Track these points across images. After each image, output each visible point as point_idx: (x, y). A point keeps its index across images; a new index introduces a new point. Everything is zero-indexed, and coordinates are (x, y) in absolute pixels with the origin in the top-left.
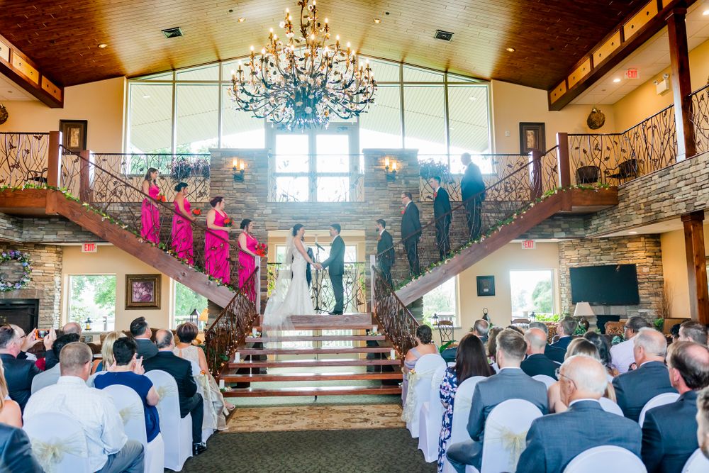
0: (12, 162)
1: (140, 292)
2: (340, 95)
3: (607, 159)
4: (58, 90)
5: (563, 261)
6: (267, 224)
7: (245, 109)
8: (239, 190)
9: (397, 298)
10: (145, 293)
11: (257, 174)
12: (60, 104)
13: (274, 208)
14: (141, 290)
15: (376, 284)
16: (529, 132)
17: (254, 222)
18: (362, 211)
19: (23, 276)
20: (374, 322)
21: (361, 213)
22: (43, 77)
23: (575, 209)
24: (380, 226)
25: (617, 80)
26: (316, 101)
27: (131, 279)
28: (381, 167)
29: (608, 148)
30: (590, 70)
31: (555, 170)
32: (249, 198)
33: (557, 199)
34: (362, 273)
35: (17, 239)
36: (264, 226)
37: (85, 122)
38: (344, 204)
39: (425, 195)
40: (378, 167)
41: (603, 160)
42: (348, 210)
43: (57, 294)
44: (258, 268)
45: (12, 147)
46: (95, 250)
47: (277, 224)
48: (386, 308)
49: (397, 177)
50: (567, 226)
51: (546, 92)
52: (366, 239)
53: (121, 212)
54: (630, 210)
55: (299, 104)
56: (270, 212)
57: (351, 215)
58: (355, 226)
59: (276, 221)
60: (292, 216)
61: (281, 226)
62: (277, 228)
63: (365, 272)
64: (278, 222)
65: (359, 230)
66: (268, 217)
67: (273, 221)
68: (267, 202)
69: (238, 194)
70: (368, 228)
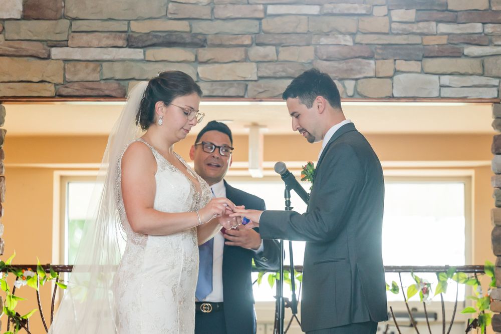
18: (481, 4)
21: (474, 15)
57: (422, 27)
58: (445, 80)
59: (42, 57)
60: (126, 29)
61: (67, 76)
62: (50, 90)
63: (490, 314)
64: (53, 57)
65: (464, 99)
66: (5, 35)
67: (30, 53)
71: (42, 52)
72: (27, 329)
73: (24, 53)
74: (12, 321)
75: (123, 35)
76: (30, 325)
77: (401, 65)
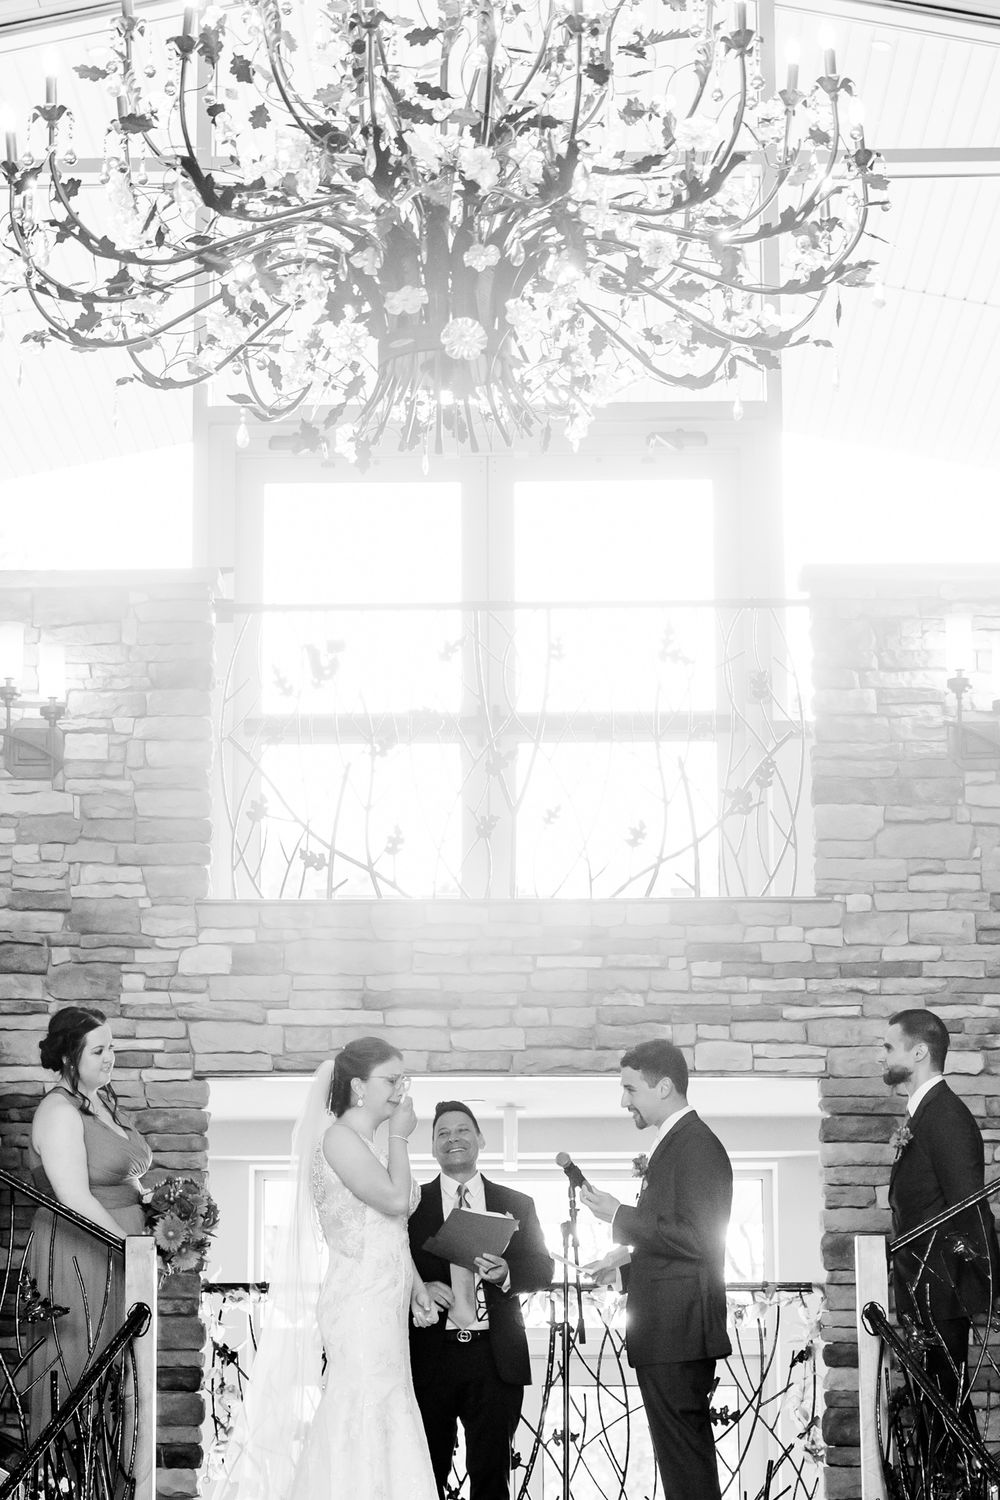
2: (658, 246)
6: (203, 1035)
7: (79, 336)
8: (26, 828)
11: (141, 728)
13: (248, 936)
15: (894, 1423)
17: (122, 1026)
18: (803, 954)
21: (794, 968)
24: (914, 1055)
26: (508, 278)
28: (920, 680)
32: (90, 873)
34: (802, 1356)
36: (184, 1049)
40: (902, 680)
42: (711, 952)
44: (141, 1313)
47: (268, 1039)
52: (829, 1136)
55: (407, 300)
56: (219, 960)
57: (729, 983)
58: (760, 1049)
59: (257, 1021)
60: (361, 986)
61: (287, 1046)
62: (266, 1063)
63: (820, 1345)
64: (270, 1022)
65: (783, 1074)
66: (209, 994)
67: (241, 1017)
68: (201, 903)
69: (25, 853)
70: (842, 1061)
71: (256, 1016)
72: (237, 1365)
73: (235, 1017)
74: (218, 1354)
75: (357, 993)
76: (240, 1359)
77: (705, 1030)
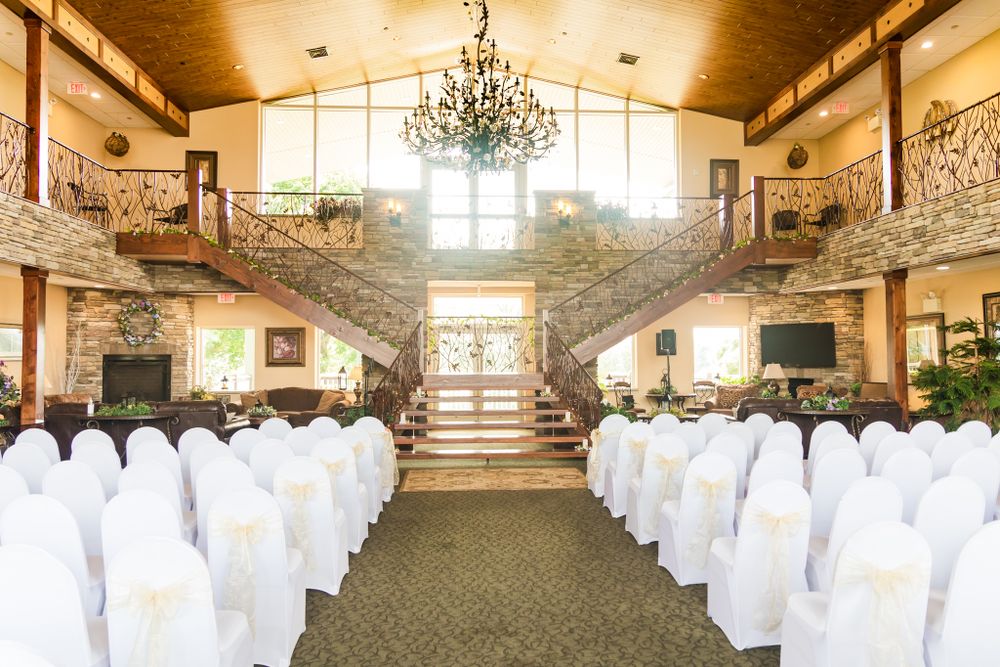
0: (147, 203)
1: (282, 347)
3: (807, 206)
4: (184, 116)
5: (754, 318)
6: (426, 273)
8: (395, 236)
9: (573, 357)
10: (287, 349)
11: (414, 218)
12: (184, 132)
13: (434, 255)
14: (282, 345)
15: (549, 341)
16: (721, 170)
19: (154, 329)
20: (547, 382)
22: (169, 102)
23: (769, 261)
25: (824, 114)
26: (494, 146)
27: (271, 333)
28: (554, 211)
29: (809, 195)
30: (792, 103)
31: (748, 218)
32: (406, 244)
33: (749, 251)
34: (531, 329)
35: (150, 289)
36: (423, 276)
37: (214, 154)
38: (511, 252)
39: (603, 243)
40: (550, 211)
41: (802, 207)
42: (516, 259)
43: (190, 349)
44: (421, 322)
45: (147, 187)
46: (233, 301)
47: (438, 273)
48: (560, 367)
49: (571, 223)
50: (759, 279)
51: (742, 124)
52: (536, 291)
53: (264, 259)
54: (829, 265)
55: (477, 150)
56: (430, 260)
57: (519, 264)
58: (524, 276)
59: (436, 271)
61: (441, 275)
62: (438, 278)
63: (534, 328)
64: (438, 271)
65: (528, 281)
66: (428, 266)
68: (426, 249)
69: (394, 240)
70: (539, 279)
73: (432, 269)
75: (454, 266)
76: (433, 329)
77: (515, 273)
